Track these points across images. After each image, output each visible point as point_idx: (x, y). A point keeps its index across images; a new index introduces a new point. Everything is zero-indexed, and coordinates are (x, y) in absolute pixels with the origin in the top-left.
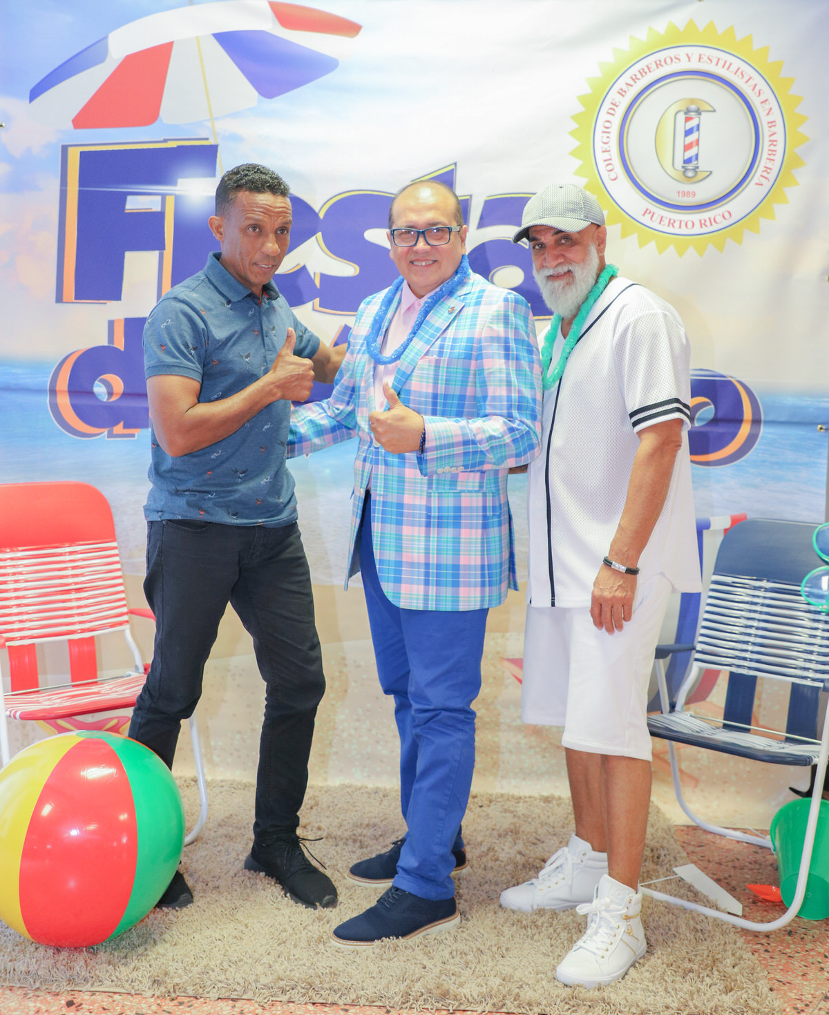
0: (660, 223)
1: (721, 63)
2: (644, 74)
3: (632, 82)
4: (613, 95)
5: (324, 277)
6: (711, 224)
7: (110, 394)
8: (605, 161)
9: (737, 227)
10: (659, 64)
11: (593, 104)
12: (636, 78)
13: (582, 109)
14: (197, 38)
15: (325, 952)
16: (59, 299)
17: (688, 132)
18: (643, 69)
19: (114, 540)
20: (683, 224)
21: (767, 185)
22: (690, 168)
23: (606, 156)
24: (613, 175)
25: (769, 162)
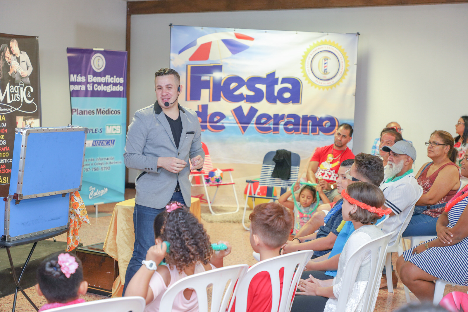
0: (319, 83)
1: (332, 49)
2: (316, 51)
4: (309, 55)
5: (247, 95)
8: (308, 70)
9: (335, 85)
10: (319, 49)
11: (305, 57)
12: (314, 52)
16: (186, 100)
17: (325, 64)
20: (324, 84)
21: (341, 75)
22: (325, 72)
23: (308, 68)
24: (309, 73)
25: (342, 70)
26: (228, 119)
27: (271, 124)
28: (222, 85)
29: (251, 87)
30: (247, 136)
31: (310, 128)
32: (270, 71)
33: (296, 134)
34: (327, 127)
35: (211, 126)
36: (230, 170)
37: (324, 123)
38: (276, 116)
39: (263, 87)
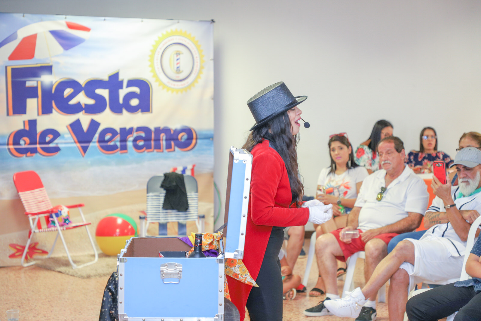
0: (172, 85)
1: (184, 40)
2: (165, 43)
4: (158, 49)
5: (86, 105)
6: (184, 85)
7: (25, 144)
9: (189, 87)
10: (169, 41)
11: (153, 52)
12: (163, 45)
13: (150, 53)
14: (44, 32)
16: (8, 114)
17: (177, 60)
20: (177, 85)
21: (197, 74)
22: (178, 70)
23: (158, 67)
24: (159, 72)
25: (197, 68)
26: (63, 138)
27: (117, 141)
28: (53, 92)
29: (90, 94)
30: (88, 158)
31: (163, 143)
32: (112, 72)
33: (148, 152)
34: (183, 140)
36: (80, 206)
37: (180, 136)
38: (123, 130)
39: (104, 93)
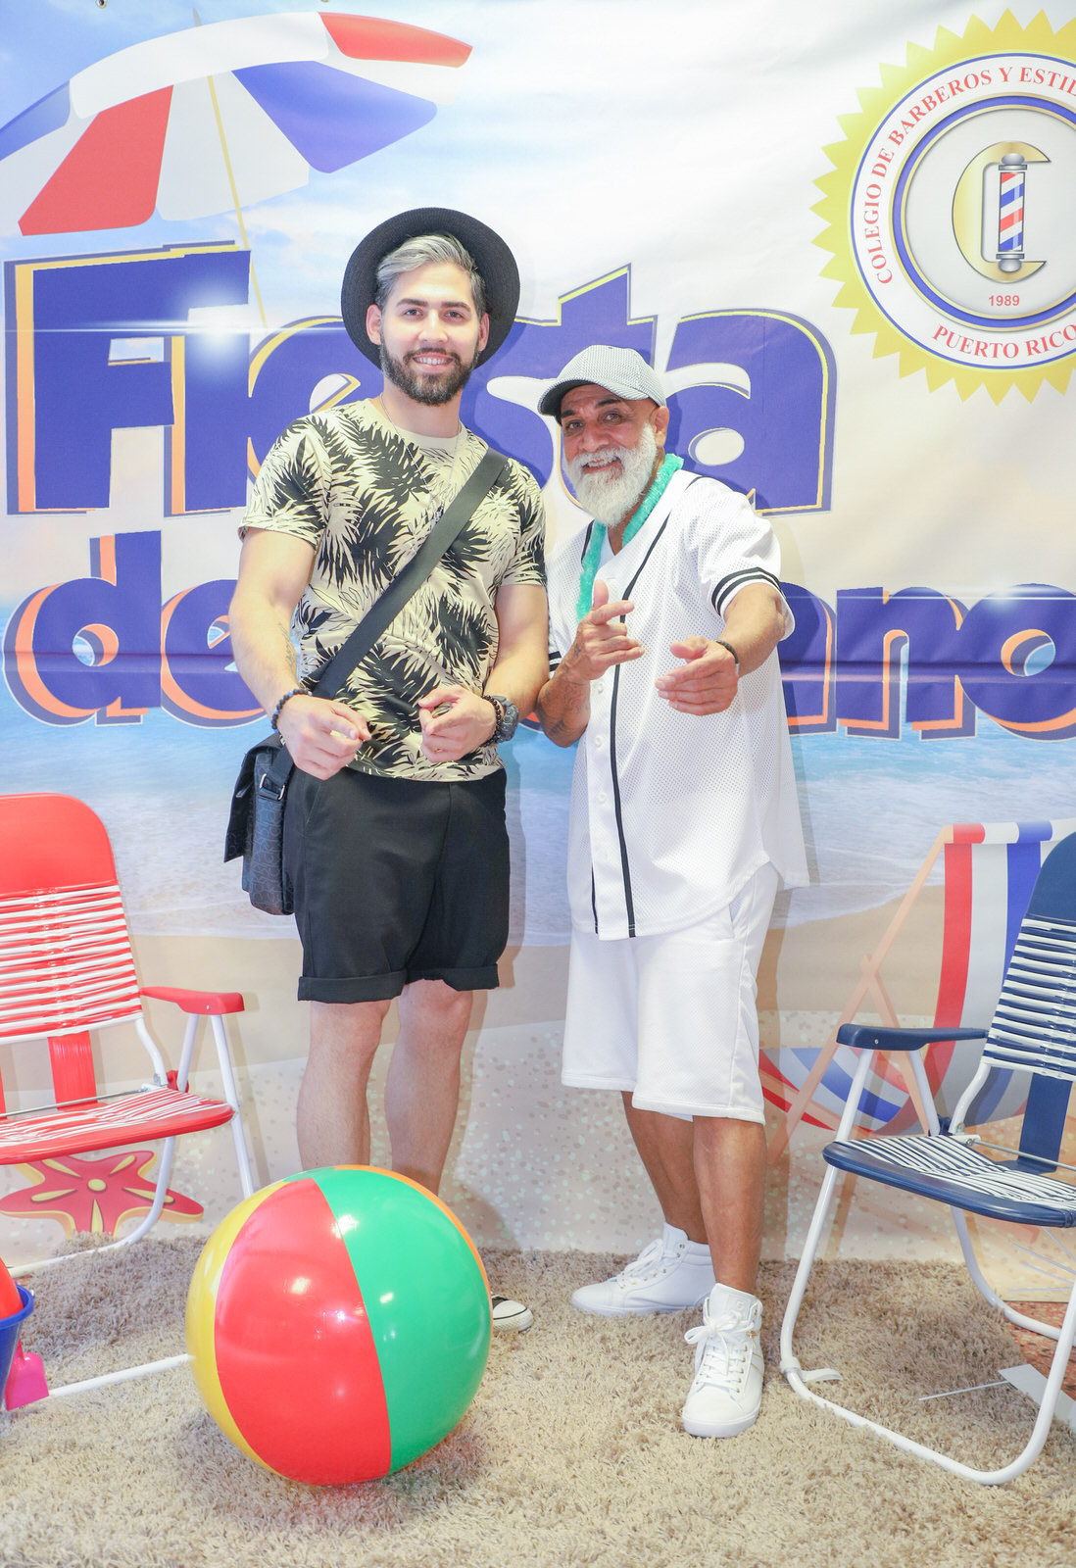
0: (962, 350)
1: (1058, 81)
2: (931, 105)
3: (912, 120)
4: (883, 142)
6: (1046, 349)
7: (99, 655)
8: (870, 251)
10: (955, 88)
12: (919, 113)
13: (831, 167)
14: (210, 78)
15: (448, 1515)
17: (1006, 199)
18: (930, 97)
19: (115, 883)
20: (1000, 349)
22: (1010, 258)
23: (873, 243)
24: (884, 274)
31: (898, 682)
34: (1028, 673)
35: (187, 684)
37: (1007, 651)
